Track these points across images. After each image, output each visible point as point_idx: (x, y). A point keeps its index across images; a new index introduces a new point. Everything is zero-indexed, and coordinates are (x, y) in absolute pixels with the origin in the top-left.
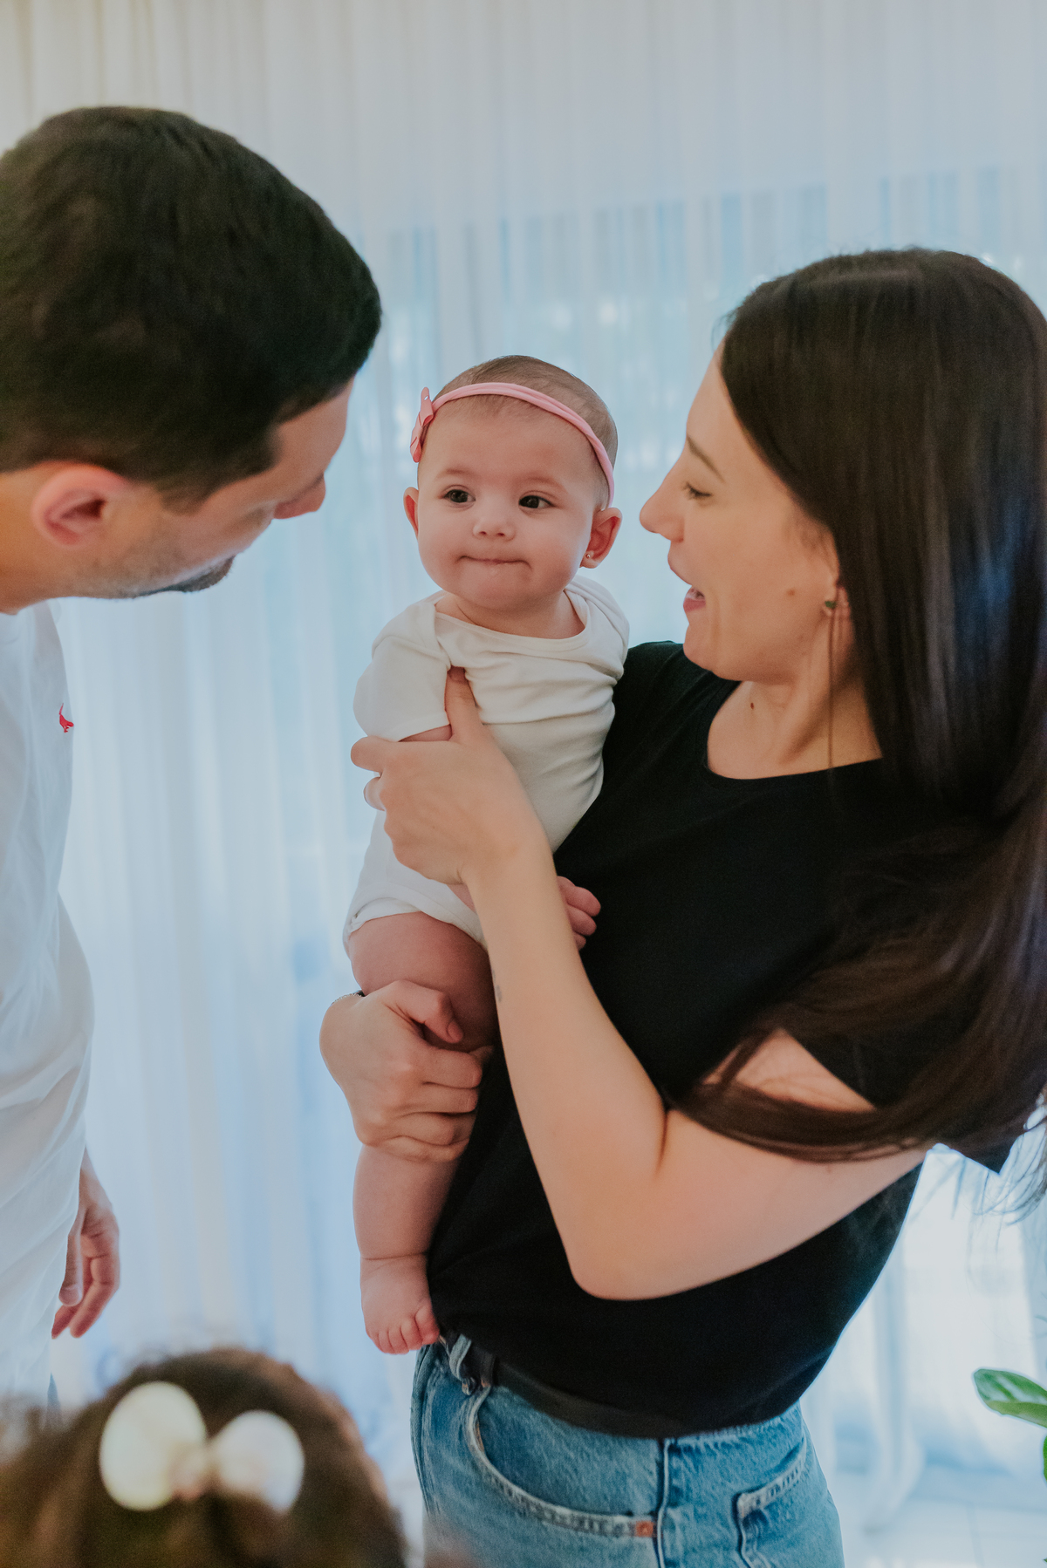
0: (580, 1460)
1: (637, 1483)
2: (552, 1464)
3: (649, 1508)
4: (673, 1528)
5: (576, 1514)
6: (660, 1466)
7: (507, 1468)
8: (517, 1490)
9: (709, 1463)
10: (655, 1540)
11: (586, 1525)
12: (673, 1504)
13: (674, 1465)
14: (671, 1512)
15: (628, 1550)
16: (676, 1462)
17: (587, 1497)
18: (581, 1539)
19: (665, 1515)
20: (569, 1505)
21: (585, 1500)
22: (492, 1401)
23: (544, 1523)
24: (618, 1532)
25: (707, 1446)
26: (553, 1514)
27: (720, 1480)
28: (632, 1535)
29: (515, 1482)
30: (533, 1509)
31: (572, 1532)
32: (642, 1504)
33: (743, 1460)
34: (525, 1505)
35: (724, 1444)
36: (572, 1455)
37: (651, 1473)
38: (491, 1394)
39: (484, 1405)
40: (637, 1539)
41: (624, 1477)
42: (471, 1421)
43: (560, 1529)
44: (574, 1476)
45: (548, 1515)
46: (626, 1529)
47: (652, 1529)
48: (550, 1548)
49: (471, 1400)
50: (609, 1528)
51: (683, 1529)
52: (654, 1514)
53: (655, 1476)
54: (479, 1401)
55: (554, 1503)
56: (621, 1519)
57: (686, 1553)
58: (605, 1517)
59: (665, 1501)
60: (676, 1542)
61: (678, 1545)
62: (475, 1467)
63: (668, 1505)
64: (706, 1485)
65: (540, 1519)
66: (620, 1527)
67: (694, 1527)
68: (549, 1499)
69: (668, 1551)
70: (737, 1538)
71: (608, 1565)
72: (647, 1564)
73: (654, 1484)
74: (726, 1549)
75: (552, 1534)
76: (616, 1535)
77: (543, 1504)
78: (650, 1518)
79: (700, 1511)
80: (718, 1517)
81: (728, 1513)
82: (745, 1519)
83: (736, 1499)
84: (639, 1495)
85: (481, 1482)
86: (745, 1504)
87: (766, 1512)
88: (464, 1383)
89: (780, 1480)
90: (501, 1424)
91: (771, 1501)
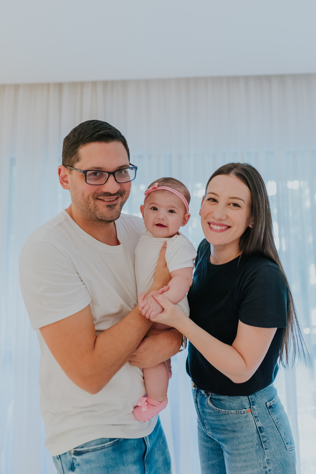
1: (245, 402)
2: (228, 404)
3: (249, 407)
4: (255, 410)
7: (219, 407)
8: (223, 410)
9: (258, 396)
10: (251, 413)
11: (238, 413)
12: (254, 405)
13: (251, 397)
14: (253, 406)
15: (247, 416)
18: (237, 416)
19: (253, 408)
20: (234, 410)
21: (236, 408)
22: (212, 397)
23: (230, 415)
26: (231, 412)
27: (261, 399)
29: (221, 409)
30: (227, 412)
31: (235, 415)
32: (248, 406)
33: (265, 394)
34: (225, 412)
36: (231, 400)
38: (211, 395)
39: (211, 398)
40: (248, 413)
42: (209, 401)
45: (230, 413)
46: (246, 412)
47: (251, 411)
48: (232, 419)
49: (207, 398)
50: (242, 412)
51: (257, 410)
52: (250, 408)
53: (248, 400)
54: (209, 397)
55: (231, 410)
56: (244, 410)
57: (258, 415)
58: (241, 410)
59: (251, 404)
60: (256, 413)
61: (257, 413)
62: (213, 409)
63: (252, 405)
64: (259, 400)
65: (229, 414)
66: (244, 411)
67: (259, 409)
68: (229, 410)
69: (255, 415)
70: (268, 411)
71: (244, 419)
72: (251, 418)
73: (248, 402)
74: (267, 414)
75: (232, 416)
76: (244, 413)
77: (229, 411)
78: (250, 409)
79: (259, 406)
80: (263, 406)
81: (265, 406)
82: (269, 407)
83: (266, 403)
84: (246, 404)
85: (215, 412)
86: (268, 404)
87: (272, 406)
88: (205, 395)
89: (274, 400)
90: (215, 399)
91: (273, 404)
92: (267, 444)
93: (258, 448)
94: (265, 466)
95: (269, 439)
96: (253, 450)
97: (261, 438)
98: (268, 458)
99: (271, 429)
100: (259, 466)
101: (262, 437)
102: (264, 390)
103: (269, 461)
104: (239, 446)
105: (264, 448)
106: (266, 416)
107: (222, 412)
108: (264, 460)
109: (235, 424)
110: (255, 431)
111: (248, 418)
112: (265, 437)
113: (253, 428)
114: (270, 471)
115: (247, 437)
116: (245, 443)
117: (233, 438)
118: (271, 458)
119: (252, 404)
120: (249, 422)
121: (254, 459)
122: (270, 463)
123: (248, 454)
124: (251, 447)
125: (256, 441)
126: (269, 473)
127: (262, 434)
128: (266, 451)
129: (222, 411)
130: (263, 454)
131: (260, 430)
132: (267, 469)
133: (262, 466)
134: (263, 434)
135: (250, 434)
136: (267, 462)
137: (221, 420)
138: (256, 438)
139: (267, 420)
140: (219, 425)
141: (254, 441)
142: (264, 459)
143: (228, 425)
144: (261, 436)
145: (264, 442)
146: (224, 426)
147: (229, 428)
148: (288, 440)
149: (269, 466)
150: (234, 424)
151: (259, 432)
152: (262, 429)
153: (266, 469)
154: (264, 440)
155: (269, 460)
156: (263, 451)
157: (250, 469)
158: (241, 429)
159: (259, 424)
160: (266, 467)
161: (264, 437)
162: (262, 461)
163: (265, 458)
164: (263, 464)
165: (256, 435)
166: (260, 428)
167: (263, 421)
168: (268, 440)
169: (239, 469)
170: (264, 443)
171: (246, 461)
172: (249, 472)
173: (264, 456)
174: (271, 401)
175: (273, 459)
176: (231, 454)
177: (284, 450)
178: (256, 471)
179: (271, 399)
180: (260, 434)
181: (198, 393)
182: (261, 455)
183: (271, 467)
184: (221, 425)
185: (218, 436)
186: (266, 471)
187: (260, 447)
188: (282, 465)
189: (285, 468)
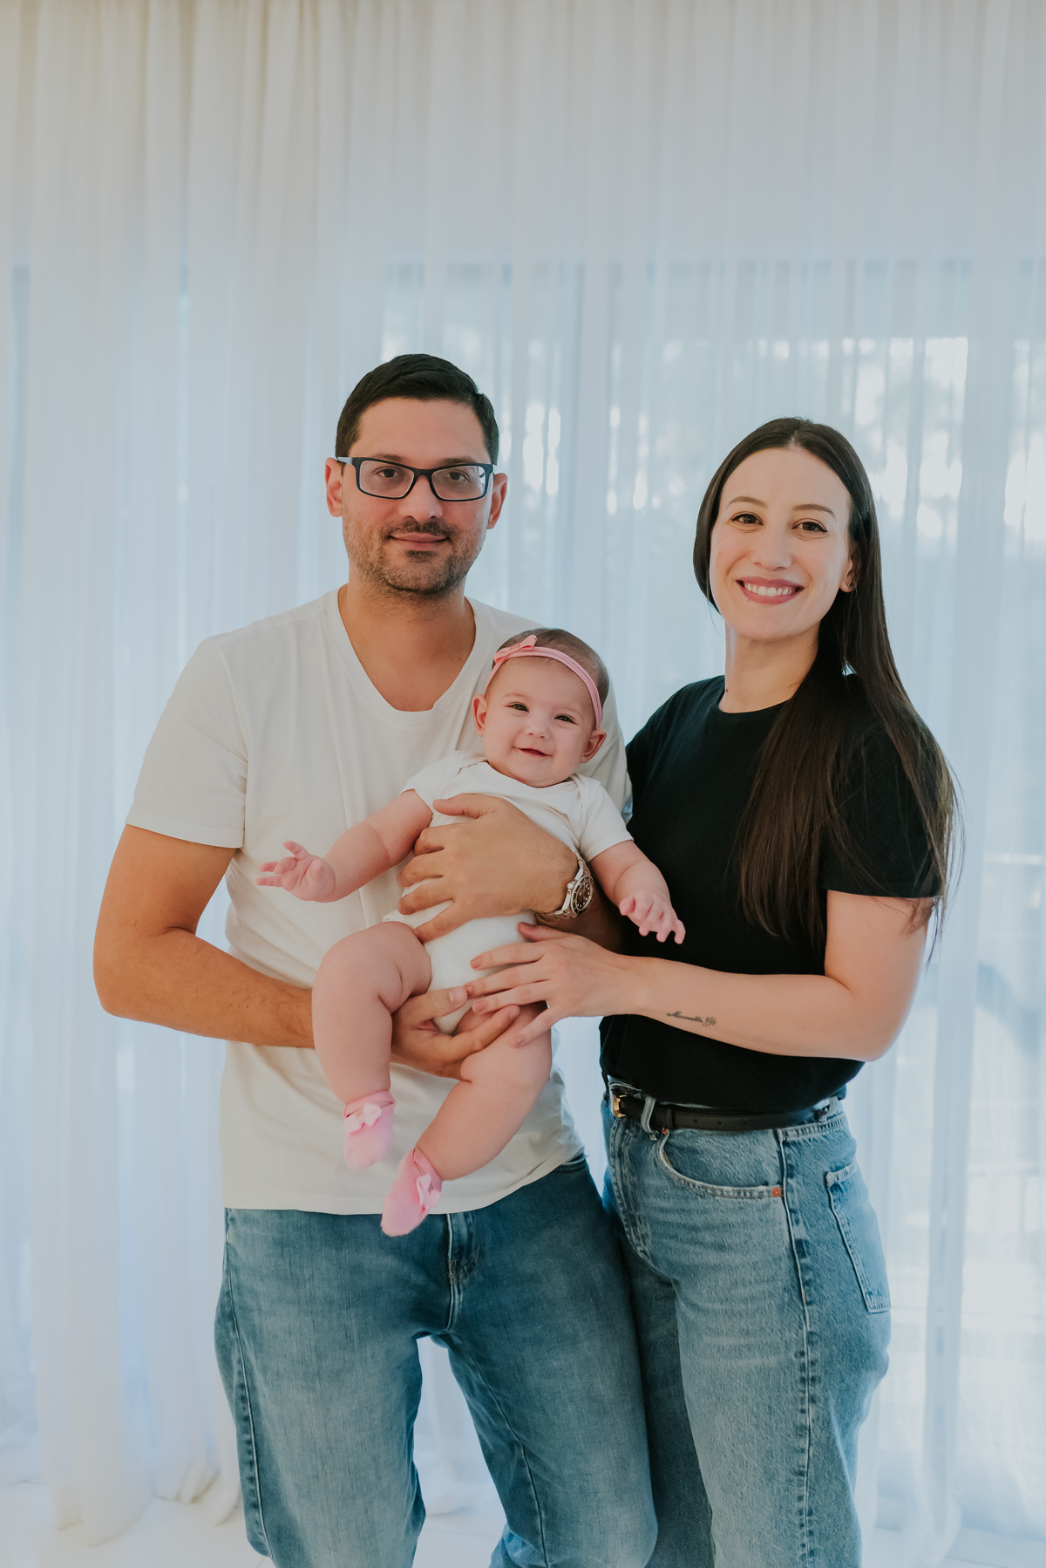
0: (733, 1157)
1: (768, 1165)
2: (716, 1164)
3: (777, 1179)
4: (793, 1191)
5: (735, 1189)
6: (780, 1153)
7: (689, 1173)
8: (698, 1183)
9: (807, 1151)
10: (783, 1198)
11: (742, 1194)
12: (791, 1176)
14: (789, 1179)
15: (767, 1206)
16: (788, 1150)
17: (741, 1177)
18: (739, 1203)
19: (787, 1183)
20: (731, 1184)
21: (739, 1179)
22: (673, 1140)
23: (717, 1198)
24: (761, 1196)
25: (805, 1141)
26: (722, 1191)
27: (814, 1160)
28: (769, 1196)
29: (694, 1178)
30: (709, 1191)
31: (734, 1200)
32: (773, 1177)
33: (825, 1149)
34: (704, 1190)
35: (814, 1139)
36: (728, 1156)
37: (774, 1158)
38: (670, 1137)
39: (667, 1143)
40: (772, 1199)
41: (760, 1163)
42: (661, 1153)
43: (726, 1199)
44: (731, 1166)
45: (719, 1193)
46: (766, 1194)
47: (780, 1192)
48: (722, 1211)
49: (658, 1143)
50: (756, 1194)
51: (798, 1191)
52: (780, 1183)
53: (778, 1160)
55: (721, 1185)
56: (761, 1188)
57: (801, 1206)
58: (752, 1188)
59: (785, 1173)
60: (794, 1198)
61: (796, 1200)
62: (669, 1179)
63: (787, 1177)
64: (806, 1164)
65: (714, 1196)
66: (761, 1193)
67: (804, 1190)
68: (717, 1184)
69: (791, 1204)
70: (827, 1199)
71: (757, 1215)
72: (779, 1213)
73: (778, 1164)
74: (823, 1205)
75: (723, 1203)
76: (760, 1198)
77: (715, 1187)
78: (778, 1186)
79: (805, 1181)
80: (817, 1184)
81: (822, 1183)
82: (831, 1188)
83: (825, 1174)
84: (770, 1171)
85: (674, 1186)
86: (831, 1178)
87: (841, 1186)
88: (652, 1134)
89: (847, 1168)
90: (681, 1149)
91: (844, 1179)
92: (813, 1289)
93: (786, 1300)
94: (800, 1348)
95: (819, 1275)
96: (772, 1303)
97: (800, 1271)
98: (813, 1330)
99: (828, 1249)
100: (783, 1350)
101: (801, 1269)
102: (825, 1137)
103: (815, 1338)
104: (733, 1292)
105: (804, 1301)
106: (820, 1211)
107: (697, 1187)
108: (799, 1335)
109: (730, 1225)
110: (784, 1250)
111: (771, 1212)
112: (811, 1270)
113: (781, 1244)
114: (813, 1363)
115: (760, 1266)
116: (750, 1283)
117: (716, 1268)
118: (819, 1327)
119: (787, 1174)
120: (770, 1223)
121: (772, 1331)
122: (817, 1342)
123: (757, 1316)
124: (767, 1297)
125: (783, 1277)
126: (810, 1369)
127: (803, 1261)
128: (809, 1310)
129: (694, 1186)
130: (799, 1317)
131: (799, 1248)
132: (805, 1360)
133: (794, 1349)
134: (805, 1261)
135: (770, 1259)
136: (808, 1338)
137: (689, 1211)
138: (784, 1271)
139: (821, 1222)
140: (679, 1225)
141: (780, 1278)
142: (800, 1331)
143: (709, 1227)
144: (799, 1266)
145: (807, 1283)
146: (694, 1228)
147: (707, 1237)
148: (874, 1286)
149: (811, 1351)
150: (727, 1226)
151: (796, 1256)
152: (805, 1247)
153: (802, 1359)
154: (807, 1278)
155: (815, 1334)
156: (802, 1308)
157: (757, 1354)
158: (746, 1242)
159: (799, 1232)
160: (802, 1354)
161: (806, 1268)
162: (795, 1336)
163: (804, 1328)
164: (797, 1344)
165: (786, 1264)
166: (799, 1242)
167: (811, 1226)
168: (818, 1280)
169: (725, 1352)
170: (807, 1288)
171: (748, 1333)
172: (756, 1361)
173: (800, 1324)
174: (840, 1172)
175: (828, 1334)
176: (706, 1312)
177: (860, 1311)
178: (773, 1361)
179: (839, 1164)
180: (798, 1262)
181: (629, 1129)
182: (794, 1319)
183: (818, 1353)
184: (684, 1226)
185: (673, 1257)
186: (804, 1364)
187: (794, 1298)
188: (850, 1351)
189: (856, 1359)
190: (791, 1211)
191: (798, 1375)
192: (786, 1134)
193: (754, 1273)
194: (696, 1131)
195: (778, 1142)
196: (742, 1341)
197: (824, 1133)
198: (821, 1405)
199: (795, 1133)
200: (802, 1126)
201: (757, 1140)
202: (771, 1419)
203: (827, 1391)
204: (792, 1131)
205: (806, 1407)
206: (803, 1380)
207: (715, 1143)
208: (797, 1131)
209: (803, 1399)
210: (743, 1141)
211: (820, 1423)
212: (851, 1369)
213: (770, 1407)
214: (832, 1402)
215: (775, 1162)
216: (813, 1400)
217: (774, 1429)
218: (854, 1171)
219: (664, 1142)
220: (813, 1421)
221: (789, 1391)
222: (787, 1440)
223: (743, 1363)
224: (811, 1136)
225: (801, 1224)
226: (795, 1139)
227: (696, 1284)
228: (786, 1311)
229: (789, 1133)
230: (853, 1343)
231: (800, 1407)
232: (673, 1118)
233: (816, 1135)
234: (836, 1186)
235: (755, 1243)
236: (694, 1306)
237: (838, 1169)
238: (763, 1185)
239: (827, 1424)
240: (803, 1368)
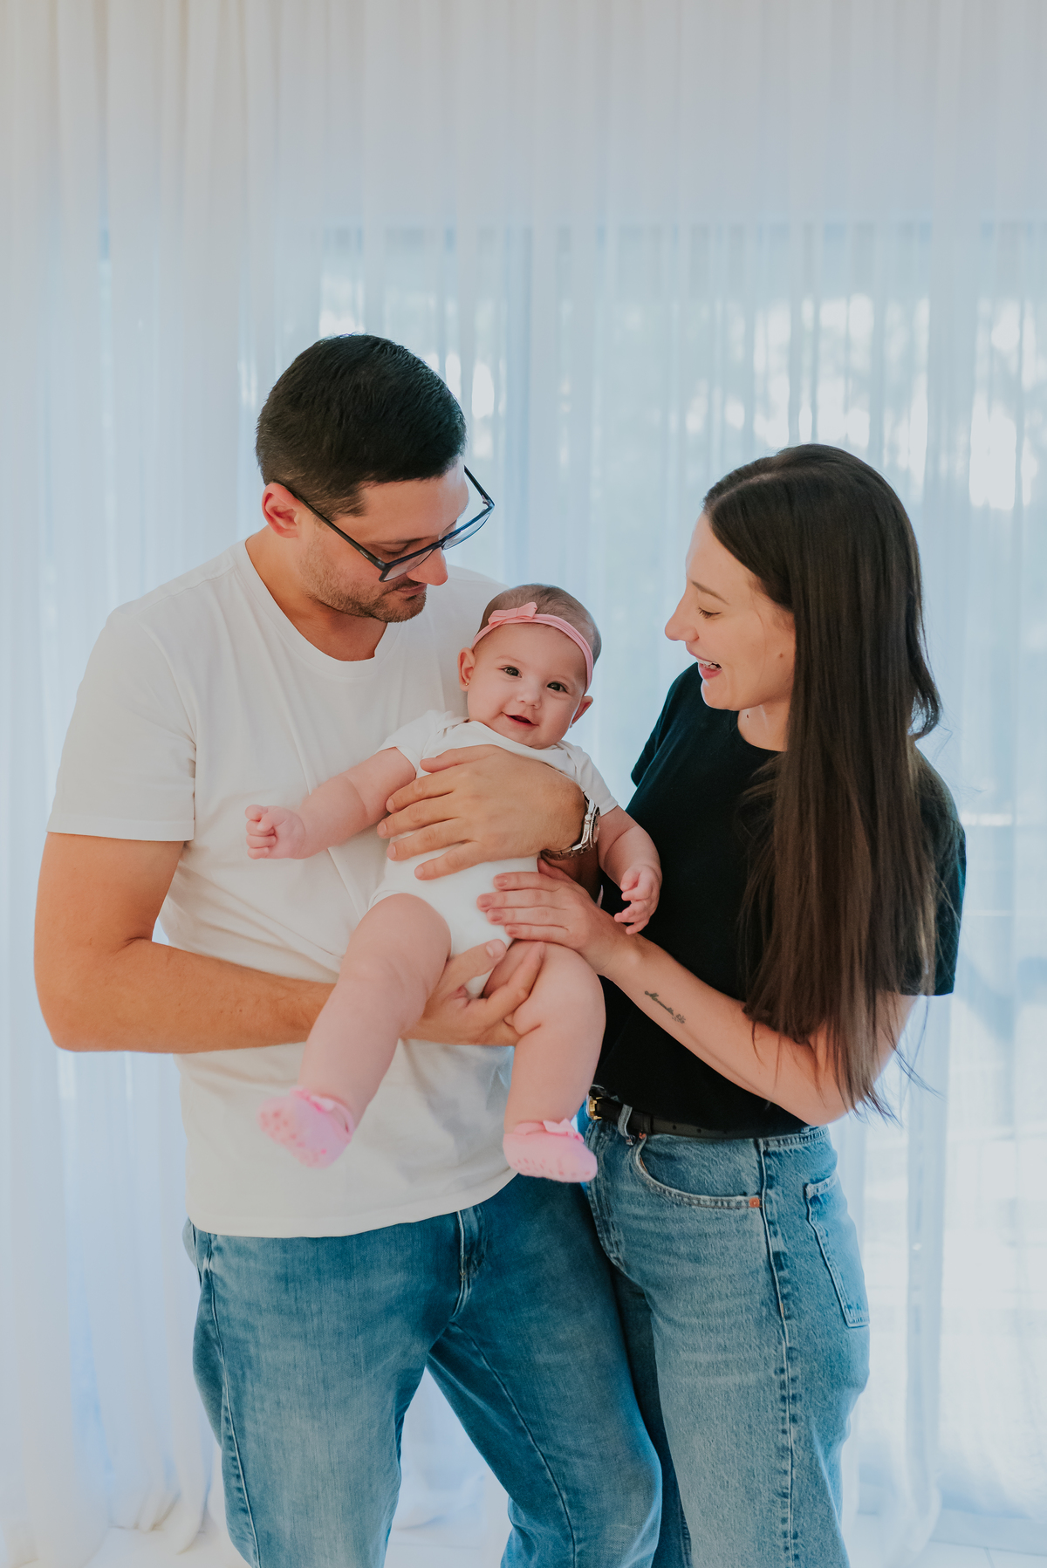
0: (711, 1166)
1: (749, 1175)
2: (694, 1172)
3: (756, 1189)
4: (772, 1202)
5: (713, 1198)
6: (760, 1163)
7: (666, 1180)
8: (674, 1191)
9: (788, 1162)
10: (761, 1209)
11: (719, 1204)
12: (770, 1187)
13: (768, 1163)
14: (768, 1191)
16: (768, 1161)
17: (719, 1186)
18: (716, 1213)
19: (766, 1194)
20: (708, 1194)
21: (717, 1188)
22: (649, 1146)
23: (693, 1207)
24: (738, 1206)
25: (786, 1152)
26: (699, 1200)
27: (795, 1172)
28: (748, 1207)
29: (672, 1186)
30: (686, 1200)
31: (711, 1210)
32: (752, 1188)
33: (806, 1161)
35: (795, 1151)
36: (706, 1164)
37: (755, 1168)
38: (647, 1143)
39: (644, 1150)
40: (751, 1210)
41: (739, 1172)
42: (637, 1158)
43: (704, 1209)
44: (710, 1175)
45: (696, 1202)
46: (744, 1204)
47: (759, 1203)
48: (699, 1221)
49: (634, 1148)
50: (733, 1204)
51: (777, 1202)
52: (759, 1194)
53: (758, 1170)
55: (699, 1194)
56: (740, 1198)
57: (779, 1217)
58: (730, 1198)
59: (765, 1184)
60: (773, 1210)
61: (775, 1212)
62: (644, 1185)
63: (768, 1187)
64: (787, 1175)
65: (690, 1205)
66: (740, 1202)
67: (783, 1201)
68: (695, 1193)
69: (770, 1216)
70: (806, 1211)
71: (734, 1226)
72: (758, 1224)
73: (758, 1175)
74: (802, 1217)
75: (699, 1213)
77: (692, 1195)
78: (757, 1196)
79: (785, 1192)
80: (796, 1196)
81: (801, 1195)
82: (811, 1200)
83: (805, 1185)
84: (749, 1181)
85: (649, 1194)
86: (811, 1190)
87: (821, 1198)
88: (628, 1138)
89: (827, 1180)
90: (658, 1155)
91: (824, 1192)
92: (791, 1303)
93: (764, 1314)
94: (780, 1365)
95: (798, 1288)
96: (751, 1317)
97: (778, 1284)
98: (792, 1345)
99: (806, 1261)
100: (762, 1366)
101: (779, 1282)
103: (794, 1354)
104: (710, 1306)
105: (783, 1316)
106: (799, 1223)
107: (674, 1196)
108: (779, 1350)
109: (707, 1236)
110: (761, 1262)
111: (749, 1223)
112: (789, 1283)
113: (758, 1256)
114: (794, 1380)
115: (737, 1279)
116: (727, 1297)
117: (692, 1280)
118: (800, 1343)
119: (768, 1185)
120: (748, 1235)
121: (750, 1346)
122: (796, 1358)
123: (735, 1330)
124: (744, 1311)
125: (761, 1291)
126: (790, 1386)
127: (781, 1273)
128: (788, 1325)
129: (671, 1194)
130: (778, 1332)
131: (777, 1261)
132: (784, 1377)
133: (773, 1366)
134: (785, 1273)
135: (747, 1272)
136: (788, 1354)
137: (664, 1220)
138: (762, 1284)
139: (800, 1234)
140: (653, 1234)
141: (757, 1293)
142: (779, 1347)
143: (684, 1236)
144: (777, 1279)
145: (785, 1297)
146: (669, 1238)
147: (682, 1248)
148: (853, 1298)
149: (792, 1366)
150: (704, 1237)
151: (774, 1269)
152: (782, 1259)
153: (782, 1376)
154: (785, 1291)
155: (795, 1349)
156: (780, 1323)
157: (735, 1371)
158: (722, 1254)
159: (777, 1244)
160: (782, 1371)
161: (784, 1282)
162: (774, 1352)
163: (784, 1343)
164: (777, 1360)
165: (763, 1276)
166: (777, 1255)
167: (789, 1238)
168: (796, 1294)
169: (703, 1369)
170: (785, 1301)
171: (725, 1349)
172: (732, 1379)
173: (779, 1338)
174: (820, 1184)
175: (807, 1349)
176: (682, 1326)
177: (839, 1325)
178: (752, 1378)
179: (820, 1177)
180: (776, 1275)
181: (604, 1132)
182: (772, 1334)
183: (798, 1369)
184: (658, 1235)
185: (647, 1267)
186: (784, 1381)
187: (772, 1312)
188: (831, 1367)
189: (837, 1375)
190: (770, 1223)
191: (778, 1393)
192: (767, 1144)
193: (730, 1286)
194: (674, 1137)
195: (759, 1152)
196: (720, 1357)
197: (806, 1145)
198: (803, 1424)
199: (777, 1143)
200: (784, 1137)
201: (738, 1149)
202: (751, 1438)
203: (808, 1409)
204: (773, 1140)
205: (787, 1426)
206: (783, 1399)
207: (693, 1150)
208: (779, 1142)
209: (783, 1419)
210: (723, 1149)
211: (802, 1442)
212: (833, 1387)
213: (750, 1427)
214: (813, 1419)
215: (755, 1172)
216: (794, 1419)
217: (755, 1448)
218: (834, 1183)
219: (641, 1147)
220: (795, 1442)
221: (769, 1410)
222: (769, 1460)
223: (721, 1380)
224: (793, 1147)
225: (780, 1236)
226: (777, 1149)
227: (672, 1298)
228: (764, 1326)
229: (770, 1143)
230: (833, 1359)
231: (781, 1427)
232: (652, 1123)
233: (798, 1146)
234: (815, 1199)
235: (732, 1254)
236: (670, 1321)
237: (818, 1181)
238: (741, 1195)
239: (808, 1444)
240: (783, 1386)
